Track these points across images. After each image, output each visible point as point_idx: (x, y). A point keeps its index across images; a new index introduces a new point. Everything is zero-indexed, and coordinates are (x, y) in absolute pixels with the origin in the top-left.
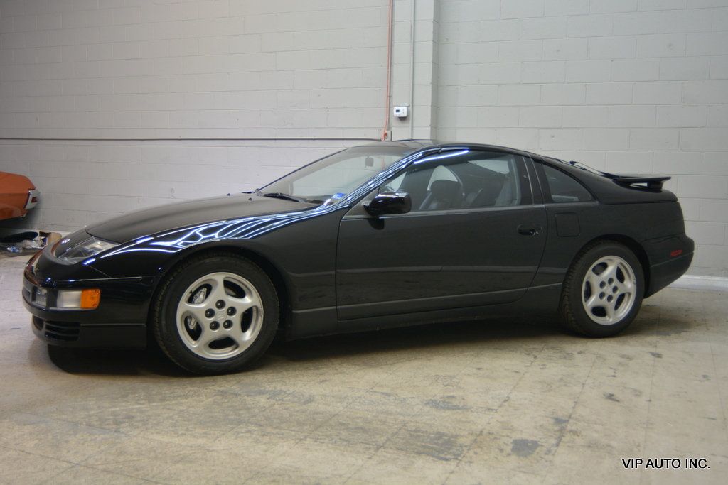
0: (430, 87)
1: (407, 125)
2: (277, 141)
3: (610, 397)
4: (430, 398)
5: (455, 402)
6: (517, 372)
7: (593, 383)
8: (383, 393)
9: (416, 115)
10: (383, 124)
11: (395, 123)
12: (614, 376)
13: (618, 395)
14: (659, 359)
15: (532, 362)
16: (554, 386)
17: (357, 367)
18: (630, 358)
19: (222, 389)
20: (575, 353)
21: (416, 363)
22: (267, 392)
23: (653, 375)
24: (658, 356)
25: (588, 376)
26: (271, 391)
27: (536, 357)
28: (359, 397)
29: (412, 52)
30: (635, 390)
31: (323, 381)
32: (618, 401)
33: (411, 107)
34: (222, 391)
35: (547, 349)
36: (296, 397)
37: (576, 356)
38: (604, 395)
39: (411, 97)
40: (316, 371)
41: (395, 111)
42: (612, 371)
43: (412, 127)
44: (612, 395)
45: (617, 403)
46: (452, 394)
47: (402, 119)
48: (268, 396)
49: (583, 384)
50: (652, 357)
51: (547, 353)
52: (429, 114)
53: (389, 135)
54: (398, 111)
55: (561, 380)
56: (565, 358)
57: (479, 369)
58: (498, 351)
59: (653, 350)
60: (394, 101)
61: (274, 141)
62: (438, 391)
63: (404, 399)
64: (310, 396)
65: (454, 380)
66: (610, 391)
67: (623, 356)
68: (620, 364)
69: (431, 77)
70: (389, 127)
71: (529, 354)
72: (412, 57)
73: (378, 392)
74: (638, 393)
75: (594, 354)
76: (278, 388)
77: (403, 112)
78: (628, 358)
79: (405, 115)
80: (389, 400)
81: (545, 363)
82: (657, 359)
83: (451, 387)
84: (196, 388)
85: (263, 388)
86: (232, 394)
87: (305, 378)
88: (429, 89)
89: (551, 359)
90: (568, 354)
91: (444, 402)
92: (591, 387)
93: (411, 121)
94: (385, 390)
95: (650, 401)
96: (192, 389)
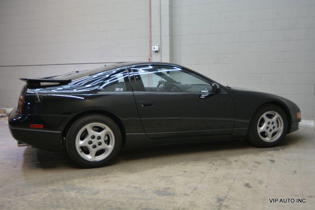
0: (169, 36)
1: (159, 54)
2: (101, 64)
3: (247, 185)
4: (157, 189)
5: (169, 191)
6: (203, 173)
7: (240, 178)
8: (134, 187)
9: (162, 50)
10: (148, 54)
11: (153, 54)
12: (250, 173)
13: (251, 184)
14: (273, 163)
15: (211, 167)
16: (220, 180)
17: (125, 173)
18: (259, 163)
19: (55, 188)
20: (233, 161)
21: (154, 170)
22: (76, 189)
23: (269, 172)
24: (273, 161)
25: (238, 174)
26: (79, 188)
27: (213, 164)
28: (122, 190)
29: (160, 21)
30: (260, 181)
31: (106, 181)
32: (250, 187)
33: (160, 46)
34: (55, 189)
35: (220, 160)
36: (90, 191)
37: (234, 163)
38: (244, 184)
39: (160, 41)
40: (105, 176)
41: (153, 48)
42: (250, 170)
43: (161, 55)
44: (248, 184)
45: (250, 188)
46: (168, 186)
47: (156, 52)
48: (76, 191)
49: (235, 178)
50: (270, 162)
51: (219, 162)
52: (169, 49)
53: (151, 59)
54: (154, 48)
55: (224, 176)
56: (228, 164)
57: (185, 172)
58: (196, 162)
59: (271, 158)
60: (152, 44)
61: (99, 64)
62: (162, 185)
63: (144, 190)
64: (98, 190)
65: (172, 178)
66: (248, 182)
67: (256, 162)
68: (254, 166)
69: (169, 32)
70: (151, 56)
71: (210, 163)
72: (160, 24)
73: (132, 187)
74: (261, 182)
75: (242, 161)
76: (83, 187)
77: (157, 48)
78: (258, 163)
79: (157, 50)
80: (136, 191)
81: (218, 167)
82: (272, 163)
83: (169, 183)
84: (42, 188)
85: (75, 187)
86: (59, 190)
87: (98, 180)
88: (168, 38)
89: (221, 165)
90: (230, 162)
91: (164, 191)
92: (238, 180)
93: (160, 53)
94: (136, 185)
95: (266, 187)
96: (40, 188)
